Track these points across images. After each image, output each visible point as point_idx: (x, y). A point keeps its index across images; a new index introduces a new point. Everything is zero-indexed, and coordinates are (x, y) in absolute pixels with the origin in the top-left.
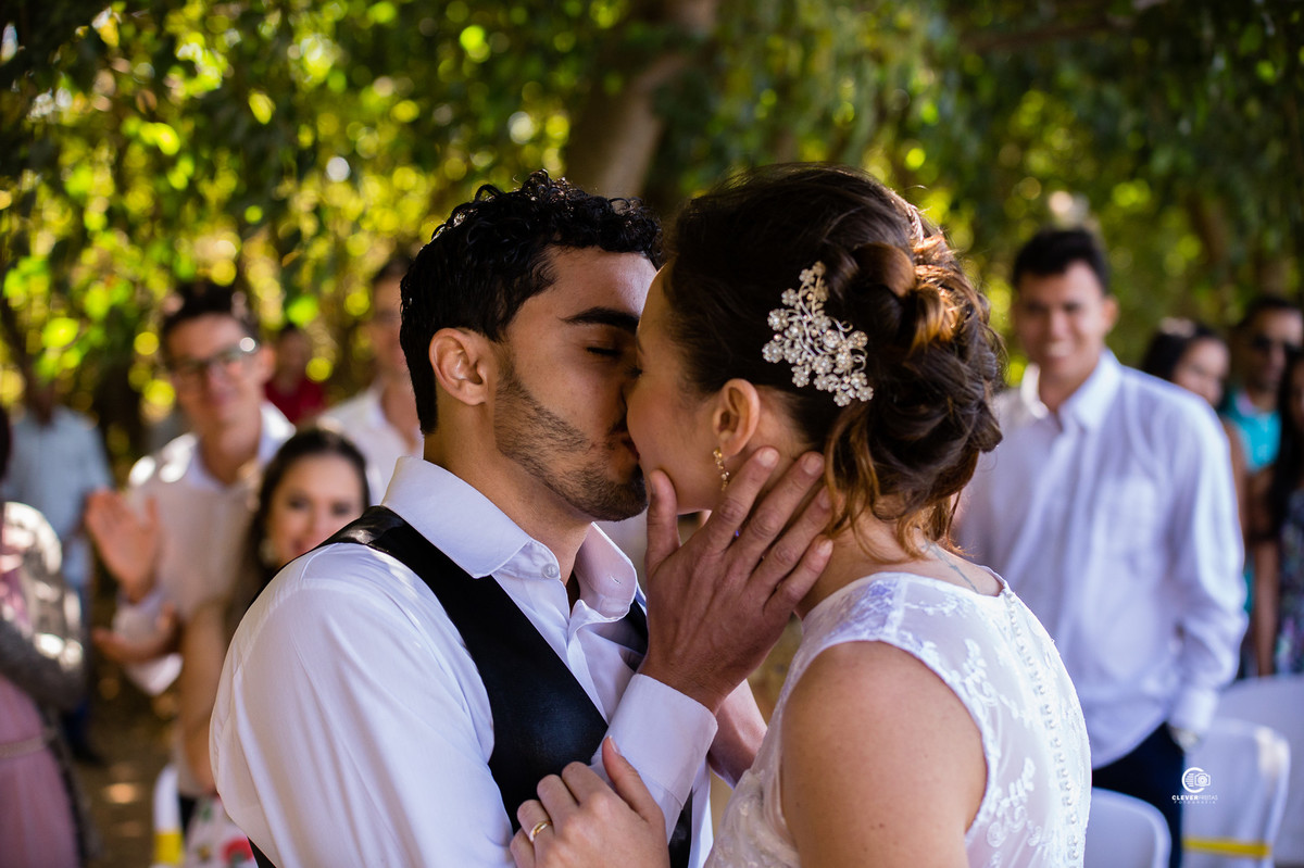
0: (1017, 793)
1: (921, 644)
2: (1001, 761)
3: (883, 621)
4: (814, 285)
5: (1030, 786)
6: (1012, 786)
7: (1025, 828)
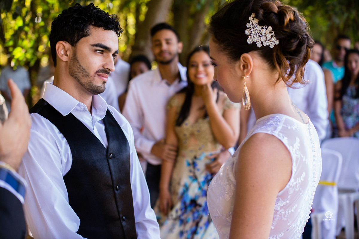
0: (298, 181)
1: (284, 137)
2: (296, 173)
3: (275, 129)
4: (253, 20)
5: (303, 180)
6: (298, 179)
7: (299, 190)
